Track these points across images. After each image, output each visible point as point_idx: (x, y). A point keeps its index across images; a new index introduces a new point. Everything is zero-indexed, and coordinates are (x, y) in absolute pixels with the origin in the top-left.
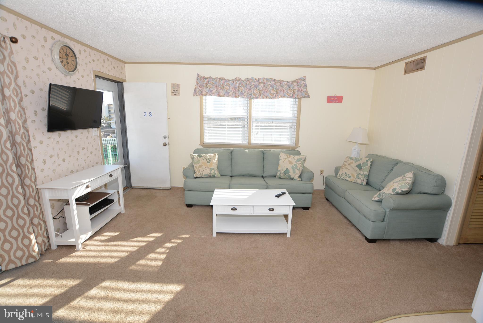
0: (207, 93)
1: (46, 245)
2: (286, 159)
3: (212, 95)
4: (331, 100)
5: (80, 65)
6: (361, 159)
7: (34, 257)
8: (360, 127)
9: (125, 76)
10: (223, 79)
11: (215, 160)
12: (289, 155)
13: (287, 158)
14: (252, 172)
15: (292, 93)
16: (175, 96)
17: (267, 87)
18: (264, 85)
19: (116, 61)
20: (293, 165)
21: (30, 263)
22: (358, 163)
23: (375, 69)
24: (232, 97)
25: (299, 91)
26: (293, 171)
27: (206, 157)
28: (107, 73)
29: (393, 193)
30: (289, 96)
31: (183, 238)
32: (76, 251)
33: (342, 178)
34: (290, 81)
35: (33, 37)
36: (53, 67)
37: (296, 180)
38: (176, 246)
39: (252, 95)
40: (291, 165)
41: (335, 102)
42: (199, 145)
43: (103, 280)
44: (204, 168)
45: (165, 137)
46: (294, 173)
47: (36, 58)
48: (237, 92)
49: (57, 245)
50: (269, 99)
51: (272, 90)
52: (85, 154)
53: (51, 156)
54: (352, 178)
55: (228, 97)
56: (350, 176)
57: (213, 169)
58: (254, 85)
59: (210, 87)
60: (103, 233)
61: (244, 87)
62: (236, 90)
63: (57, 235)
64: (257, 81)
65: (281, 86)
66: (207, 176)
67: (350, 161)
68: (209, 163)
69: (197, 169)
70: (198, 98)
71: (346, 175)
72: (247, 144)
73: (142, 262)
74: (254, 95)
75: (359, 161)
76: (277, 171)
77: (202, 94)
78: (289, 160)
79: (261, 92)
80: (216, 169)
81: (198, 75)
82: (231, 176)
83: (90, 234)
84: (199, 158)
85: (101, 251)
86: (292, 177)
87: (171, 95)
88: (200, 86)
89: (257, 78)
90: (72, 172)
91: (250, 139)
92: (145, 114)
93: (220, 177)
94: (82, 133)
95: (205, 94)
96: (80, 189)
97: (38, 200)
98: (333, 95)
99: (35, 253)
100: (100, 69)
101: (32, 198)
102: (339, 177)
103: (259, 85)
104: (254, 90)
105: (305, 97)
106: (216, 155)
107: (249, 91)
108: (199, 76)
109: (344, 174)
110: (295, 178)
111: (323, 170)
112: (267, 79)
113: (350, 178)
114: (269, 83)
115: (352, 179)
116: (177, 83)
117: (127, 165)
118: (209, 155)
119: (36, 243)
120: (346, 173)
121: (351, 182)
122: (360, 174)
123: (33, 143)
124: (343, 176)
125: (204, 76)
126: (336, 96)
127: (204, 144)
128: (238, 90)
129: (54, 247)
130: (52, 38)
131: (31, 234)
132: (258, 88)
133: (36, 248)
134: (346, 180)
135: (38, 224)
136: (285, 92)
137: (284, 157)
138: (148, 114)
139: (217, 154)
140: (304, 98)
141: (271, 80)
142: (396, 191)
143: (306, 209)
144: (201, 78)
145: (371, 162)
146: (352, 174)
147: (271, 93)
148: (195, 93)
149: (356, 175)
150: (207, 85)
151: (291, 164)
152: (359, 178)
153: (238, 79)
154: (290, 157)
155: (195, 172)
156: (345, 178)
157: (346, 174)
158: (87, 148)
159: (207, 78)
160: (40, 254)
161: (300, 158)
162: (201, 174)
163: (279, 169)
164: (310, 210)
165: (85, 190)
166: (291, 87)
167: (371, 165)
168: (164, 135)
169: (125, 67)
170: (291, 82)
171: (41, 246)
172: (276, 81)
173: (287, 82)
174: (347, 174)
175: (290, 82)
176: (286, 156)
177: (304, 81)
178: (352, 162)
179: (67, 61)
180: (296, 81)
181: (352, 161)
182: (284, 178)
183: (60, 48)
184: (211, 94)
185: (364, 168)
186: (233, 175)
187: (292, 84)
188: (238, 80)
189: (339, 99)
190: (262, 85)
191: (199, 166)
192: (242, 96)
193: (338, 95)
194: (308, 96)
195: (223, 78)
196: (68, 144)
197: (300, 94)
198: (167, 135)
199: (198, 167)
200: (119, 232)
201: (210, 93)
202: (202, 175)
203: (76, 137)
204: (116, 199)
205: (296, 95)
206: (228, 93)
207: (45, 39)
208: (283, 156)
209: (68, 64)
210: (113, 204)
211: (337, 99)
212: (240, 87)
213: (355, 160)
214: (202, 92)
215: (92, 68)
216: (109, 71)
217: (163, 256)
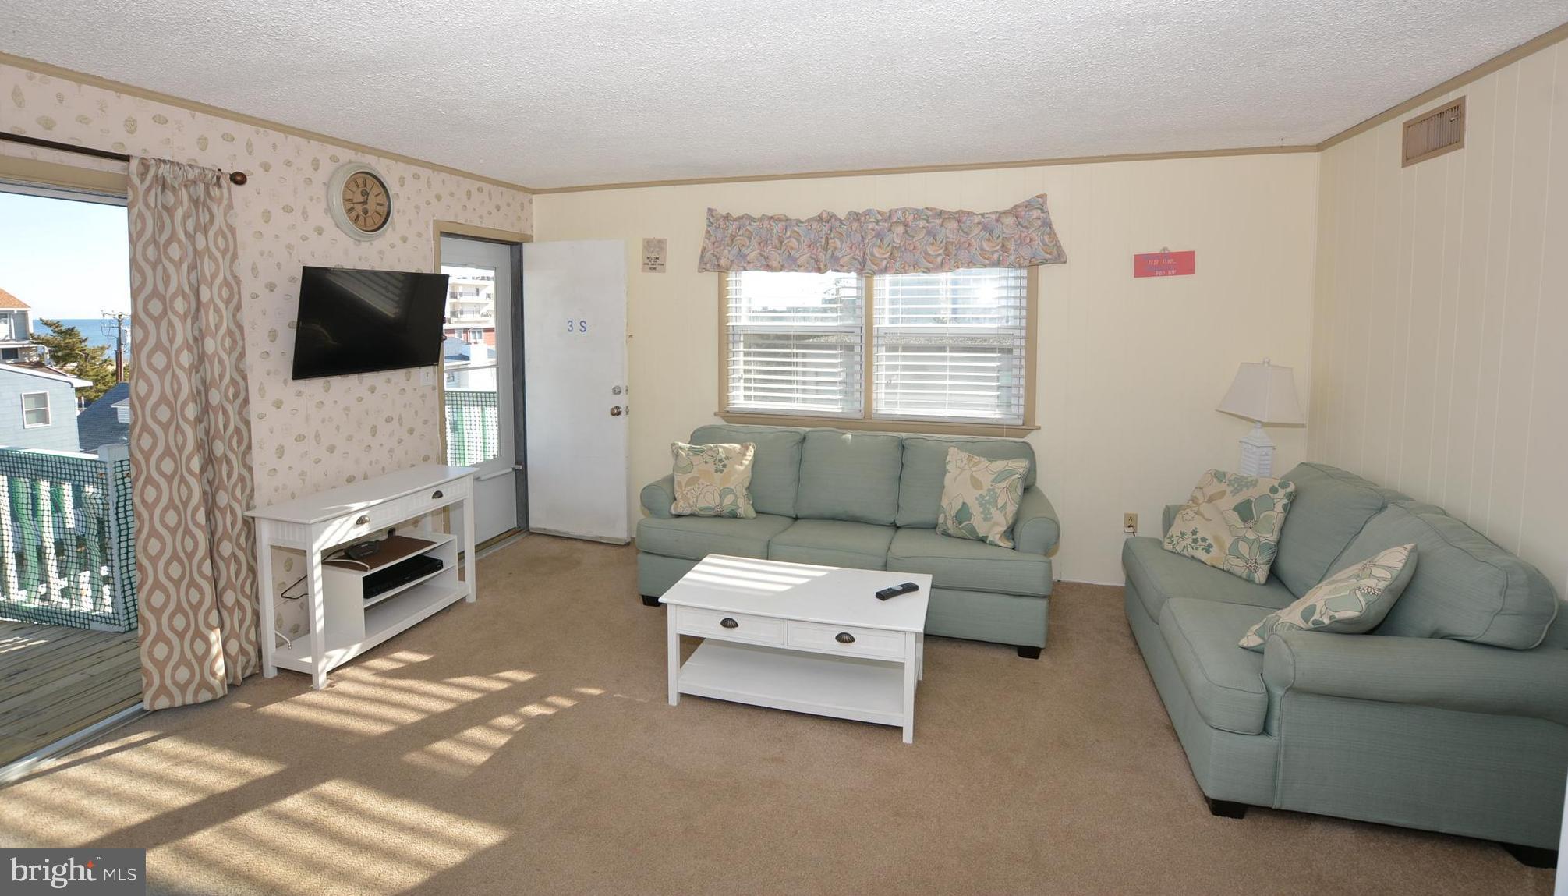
0: (732, 261)
1: (250, 663)
2: (963, 470)
3: (747, 268)
4: (1146, 266)
5: (398, 212)
6: (1254, 483)
7: (211, 689)
8: (1267, 360)
9: (532, 226)
10: (780, 220)
11: (741, 464)
12: (976, 458)
13: (967, 467)
14: (856, 510)
15: (997, 251)
16: (653, 275)
17: (913, 237)
18: (907, 231)
19: (504, 189)
20: (984, 492)
21: (202, 703)
22: (1240, 498)
23: (1319, 148)
24: (807, 270)
25: (1021, 242)
26: (982, 513)
27: (715, 455)
28: (476, 223)
29: (1303, 624)
30: (987, 262)
31: (582, 695)
32: (312, 690)
33: (1179, 548)
34: (991, 213)
35: (288, 163)
36: (328, 223)
37: (996, 545)
38: (551, 715)
39: (869, 262)
40: (978, 493)
41: (1166, 274)
42: (715, 414)
43: (327, 777)
44: (701, 487)
45: (617, 391)
46: (985, 519)
47: (288, 209)
48: (822, 256)
49: (278, 668)
50: (924, 272)
51: (932, 244)
52: (392, 434)
53: (300, 438)
54: (1214, 550)
55: (796, 271)
56: (1210, 546)
57: (730, 491)
58: (874, 233)
59: (743, 245)
60: (393, 653)
61: (841, 240)
62: (817, 250)
63: (280, 644)
64: (886, 220)
65: (962, 230)
66: (711, 513)
67: (1216, 487)
68: (721, 471)
69: (681, 489)
70: (713, 277)
71: (1195, 541)
72: (858, 416)
73: (442, 747)
74: (874, 264)
75: (1245, 489)
76: (939, 509)
77: (719, 265)
78: (974, 473)
79: (897, 254)
80: (741, 491)
81: (710, 210)
82: (794, 516)
83: (355, 651)
84: (695, 454)
85: (365, 699)
86: (981, 534)
87: (643, 271)
88: (714, 244)
89: (885, 209)
90: (351, 479)
91: (868, 401)
92: (571, 326)
93: (754, 518)
94: (389, 381)
95: (727, 265)
96: (341, 526)
97: (244, 546)
98: (1155, 248)
99: (215, 678)
100: (456, 216)
101: (230, 541)
102: (1169, 547)
103: (890, 230)
104: (873, 246)
105: (1047, 260)
106: (747, 448)
107: (857, 252)
108: (713, 216)
109: (1189, 534)
110: (990, 538)
111: (1137, 515)
112: (917, 210)
113: (1208, 551)
114: (922, 224)
115: (1212, 557)
116: (659, 237)
117: (521, 467)
118: (724, 448)
119: (222, 655)
120: (1194, 533)
121: (1213, 567)
122: (1243, 538)
123: (256, 406)
124: (1184, 543)
125: (728, 214)
126: (1166, 252)
127: (728, 412)
128: (826, 250)
129: (270, 672)
130: (334, 159)
131: (212, 628)
132: (886, 241)
133: (220, 669)
134: (1193, 557)
135: (234, 606)
136: (973, 250)
137: (960, 463)
138: (577, 326)
139: (752, 444)
140: (1043, 263)
141: (929, 213)
142: (1313, 618)
143: (1030, 652)
144: (718, 220)
145: (1289, 496)
146: (1217, 538)
147: (926, 253)
148: (704, 265)
149: (1228, 541)
150: (733, 238)
151: (976, 489)
152: (1240, 556)
153: (825, 216)
154: (976, 464)
155: (675, 499)
156: (1190, 549)
157: (1194, 537)
158: (400, 419)
159: (735, 220)
160: (228, 685)
161: (1007, 468)
162: (691, 506)
163: (945, 503)
164: (1042, 656)
165: (353, 530)
166: (996, 232)
167: (1288, 509)
168: (616, 384)
169: (531, 201)
170: (994, 216)
171: (235, 663)
172: (946, 216)
173: (980, 216)
174: (1199, 536)
175: (990, 215)
176: (965, 462)
177: (1039, 211)
178: (1223, 494)
179: (365, 206)
180: (1014, 212)
181: (1224, 487)
182: (959, 534)
183: (346, 179)
184: (745, 265)
185: (1258, 517)
186: (798, 515)
187: (998, 221)
188: (826, 219)
189: (1182, 263)
190: (900, 229)
191: (688, 481)
192: (836, 268)
193: (1173, 248)
194: (1059, 257)
195: (782, 217)
196: (347, 409)
197: (1026, 252)
198: (623, 386)
199: (683, 484)
200: (432, 654)
201: (743, 263)
202: (694, 508)
203: (372, 390)
204: (450, 562)
205: (1012, 257)
206: (795, 260)
207: (316, 164)
208: (956, 459)
209: (366, 212)
210: (437, 575)
211: (1170, 261)
212: (830, 241)
213: (1233, 486)
214: (718, 259)
215: (434, 216)
216: (481, 217)
217: (501, 740)
